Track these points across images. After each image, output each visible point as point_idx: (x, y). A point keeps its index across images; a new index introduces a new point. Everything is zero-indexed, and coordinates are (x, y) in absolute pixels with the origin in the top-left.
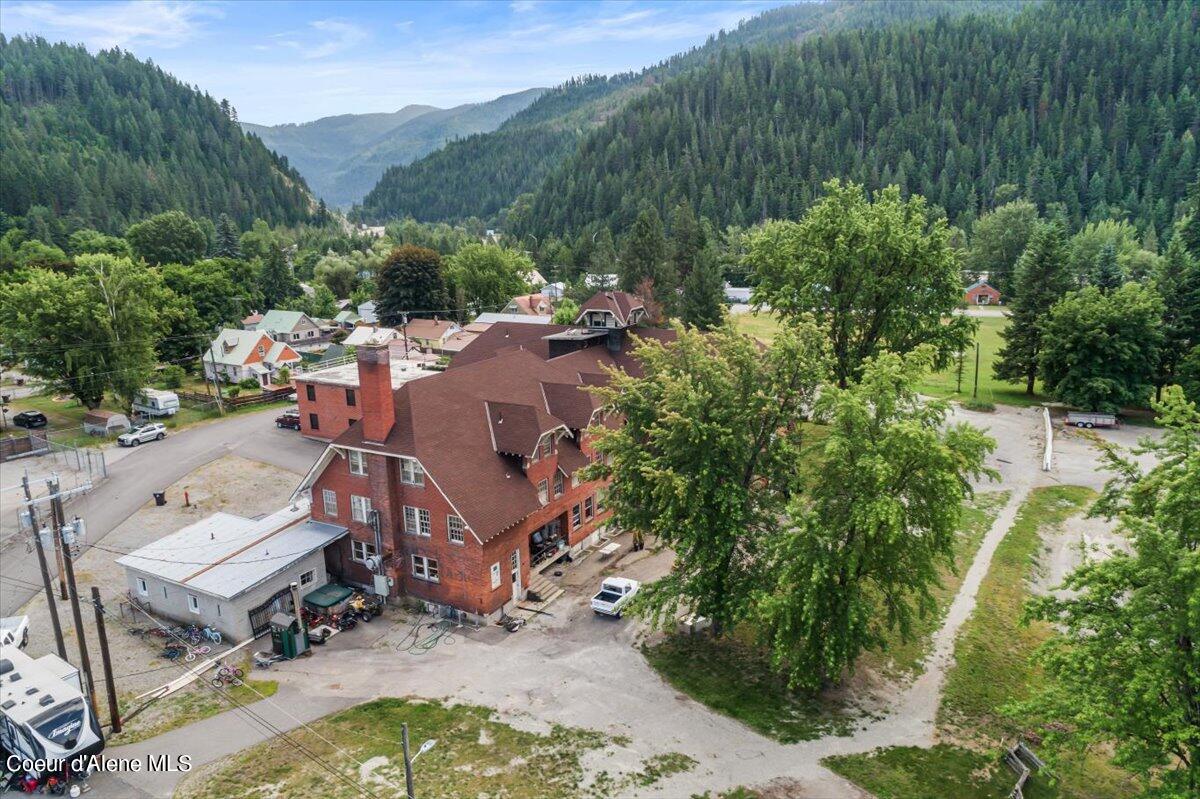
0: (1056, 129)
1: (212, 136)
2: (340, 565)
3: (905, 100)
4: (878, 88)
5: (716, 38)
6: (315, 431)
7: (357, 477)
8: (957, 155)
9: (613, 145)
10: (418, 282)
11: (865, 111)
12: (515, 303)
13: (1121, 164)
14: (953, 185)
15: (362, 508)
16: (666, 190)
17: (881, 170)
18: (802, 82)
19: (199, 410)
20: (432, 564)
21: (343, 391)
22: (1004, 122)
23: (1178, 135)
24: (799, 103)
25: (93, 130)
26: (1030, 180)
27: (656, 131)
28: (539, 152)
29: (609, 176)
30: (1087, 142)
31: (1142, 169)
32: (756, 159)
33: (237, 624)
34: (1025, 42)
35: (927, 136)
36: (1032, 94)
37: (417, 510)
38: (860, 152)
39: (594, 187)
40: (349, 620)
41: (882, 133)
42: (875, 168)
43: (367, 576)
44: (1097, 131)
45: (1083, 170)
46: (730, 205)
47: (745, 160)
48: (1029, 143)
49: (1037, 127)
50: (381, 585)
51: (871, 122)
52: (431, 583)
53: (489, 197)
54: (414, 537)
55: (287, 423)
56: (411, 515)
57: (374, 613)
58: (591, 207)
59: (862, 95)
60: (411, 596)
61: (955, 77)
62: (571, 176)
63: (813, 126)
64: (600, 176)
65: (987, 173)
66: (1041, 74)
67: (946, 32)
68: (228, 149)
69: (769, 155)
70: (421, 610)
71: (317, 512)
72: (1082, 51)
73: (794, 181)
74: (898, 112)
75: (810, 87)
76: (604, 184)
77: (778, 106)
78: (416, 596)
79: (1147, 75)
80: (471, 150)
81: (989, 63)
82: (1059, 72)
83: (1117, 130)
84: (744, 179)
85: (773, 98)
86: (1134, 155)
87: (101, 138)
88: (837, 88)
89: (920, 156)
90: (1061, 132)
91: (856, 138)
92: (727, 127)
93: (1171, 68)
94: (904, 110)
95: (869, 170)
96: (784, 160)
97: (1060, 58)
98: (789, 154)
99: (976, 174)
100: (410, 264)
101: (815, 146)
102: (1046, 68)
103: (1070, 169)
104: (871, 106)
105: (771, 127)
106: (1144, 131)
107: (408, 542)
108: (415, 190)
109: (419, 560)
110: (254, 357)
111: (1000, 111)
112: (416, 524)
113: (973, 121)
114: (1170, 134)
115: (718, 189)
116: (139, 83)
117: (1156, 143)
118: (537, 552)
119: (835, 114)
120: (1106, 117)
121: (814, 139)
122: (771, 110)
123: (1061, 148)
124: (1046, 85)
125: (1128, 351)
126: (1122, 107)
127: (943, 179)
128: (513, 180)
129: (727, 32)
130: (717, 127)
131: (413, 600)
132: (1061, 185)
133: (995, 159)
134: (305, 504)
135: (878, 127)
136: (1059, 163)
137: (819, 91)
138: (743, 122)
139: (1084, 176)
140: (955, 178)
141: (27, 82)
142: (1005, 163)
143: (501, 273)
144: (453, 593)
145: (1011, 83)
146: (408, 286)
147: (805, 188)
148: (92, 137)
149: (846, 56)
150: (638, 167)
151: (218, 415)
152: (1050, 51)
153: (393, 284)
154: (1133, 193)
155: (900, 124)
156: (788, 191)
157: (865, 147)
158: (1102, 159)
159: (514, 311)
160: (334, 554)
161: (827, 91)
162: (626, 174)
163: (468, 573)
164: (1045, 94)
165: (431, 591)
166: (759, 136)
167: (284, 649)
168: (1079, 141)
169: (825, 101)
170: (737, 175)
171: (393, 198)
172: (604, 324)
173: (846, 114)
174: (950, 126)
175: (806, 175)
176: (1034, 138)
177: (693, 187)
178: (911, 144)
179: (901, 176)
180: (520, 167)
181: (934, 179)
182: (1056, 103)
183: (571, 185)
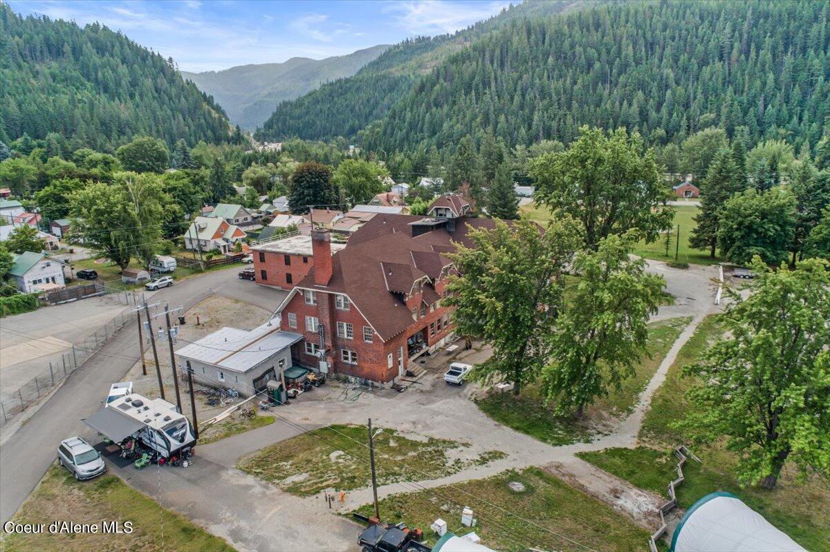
0: (743, 75)
1: (163, 82)
2: (299, 355)
3: (638, 55)
4: (620, 48)
6: (265, 281)
7: (310, 306)
8: (674, 94)
9: (437, 87)
10: (316, 185)
11: (611, 63)
12: (377, 198)
13: (787, 100)
14: (671, 114)
15: (312, 324)
16: (473, 119)
17: (621, 104)
18: (567, 43)
19: (188, 268)
20: (353, 354)
21: (283, 256)
22: (706, 71)
24: (565, 58)
25: (83, 79)
26: (724, 110)
27: (466, 77)
28: (384, 91)
29: (434, 109)
30: (764, 84)
31: (801, 103)
32: (535, 97)
33: (246, 387)
34: (722, 14)
35: (653, 80)
36: (726, 50)
37: (345, 324)
38: (607, 92)
39: (423, 119)
40: (308, 385)
41: (622, 79)
42: (617, 103)
43: (314, 362)
44: (771, 76)
45: (761, 103)
46: (517, 128)
47: (528, 97)
48: (724, 84)
49: (730, 74)
50: (324, 367)
51: (615, 71)
52: (352, 366)
53: (351, 122)
54: (343, 339)
55: (246, 276)
56: (341, 326)
57: (321, 383)
58: (422, 131)
59: (608, 52)
60: (340, 372)
61: (673, 39)
62: (408, 109)
63: (574, 74)
64: (428, 108)
65: (694, 106)
66: (733, 36)
67: (668, 7)
68: (174, 91)
69: (544, 94)
70: (346, 381)
71: (284, 326)
72: (762, 21)
73: (562, 112)
74: (633, 64)
75: (572, 46)
76: (431, 114)
77: (551, 60)
78: (344, 373)
79: (806, 37)
80: (338, 89)
81: (697, 29)
82: (745, 36)
83: (785, 76)
84: (527, 111)
85: (546, 55)
86: (796, 93)
87: (88, 85)
88: (591, 47)
89: (648, 94)
90: (747, 77)
91: (604, 82)
92: (515, 75)
93: (823, 34)
94: (638, 62)
95: (613, 104)
96: (555, 97)
97: (746, 26)
98: (558, 94)
99: (687, 106)
100: (310, 173)
101: (576, 88)
102: (737, 33)
103: (752, 103)
104: (614, 60)
105: (546, 74)
106: (803, 76)
107: (339, 342)
108: (299, 118)
109: (345, 353)
110: (218, 235)
111: (704, 62)
112: (344, 332)
113: (685, 70)
114: (821, 78)
115: (509, 117)
116: (113, 47)
117: (812, 84)
118: (411, 350)
119: (590, 65)
120: (777, 66)
121: (575, 83)
122: (546, 63)
123: (746, 89)
124: (736, 45)
125: (772, 230)
126: (788, 60)
127: (664, 110)
128: (367, 110)
130: (508, 74)
131: (342, 376)
132: (745, 113)
133: (699, 96)
134: (276, 322)
135: (619, 74)
136: (744, 98)
137: (578, 49)
138: (527, 70)
139: (761, 108)
140: (672, 109)
141: (38, 47)
142: (706, 99)
143: (368, 178)
144: (366, 370)
145: (712, 44)
146: (309, 187)
147: (569, 117)
148: (82, 84)
149: (597, 26)
150: (454, 103)
151: (201, 271)
152: (740, 20)
153: (300, 186)
154: (795, 119)
155: (635, 72)
156: (557, 119)
157: (611, 88)
158: (774, 95)
159: (377, 204)
160: (296, 348)
161: (585, 51)
162: (446, 108)
163: (375, 359)
164: (735, 50)
165: (353, 371)
166: (537, 81)
167: (275, 399)
168: (758, 83)
169: (583, 56)
170: (522, 107)
171: (284, 124)
172: (445, 215)
173: (597, 65)
174: (669, 73)
175: (569, 108)
176: (727, 82)
177: (492, 116)
178: (642, 86)
179: (635, 108)
180: (372, 101)
181: (658, 110)
182: (743, 57)
183: (409, 115)
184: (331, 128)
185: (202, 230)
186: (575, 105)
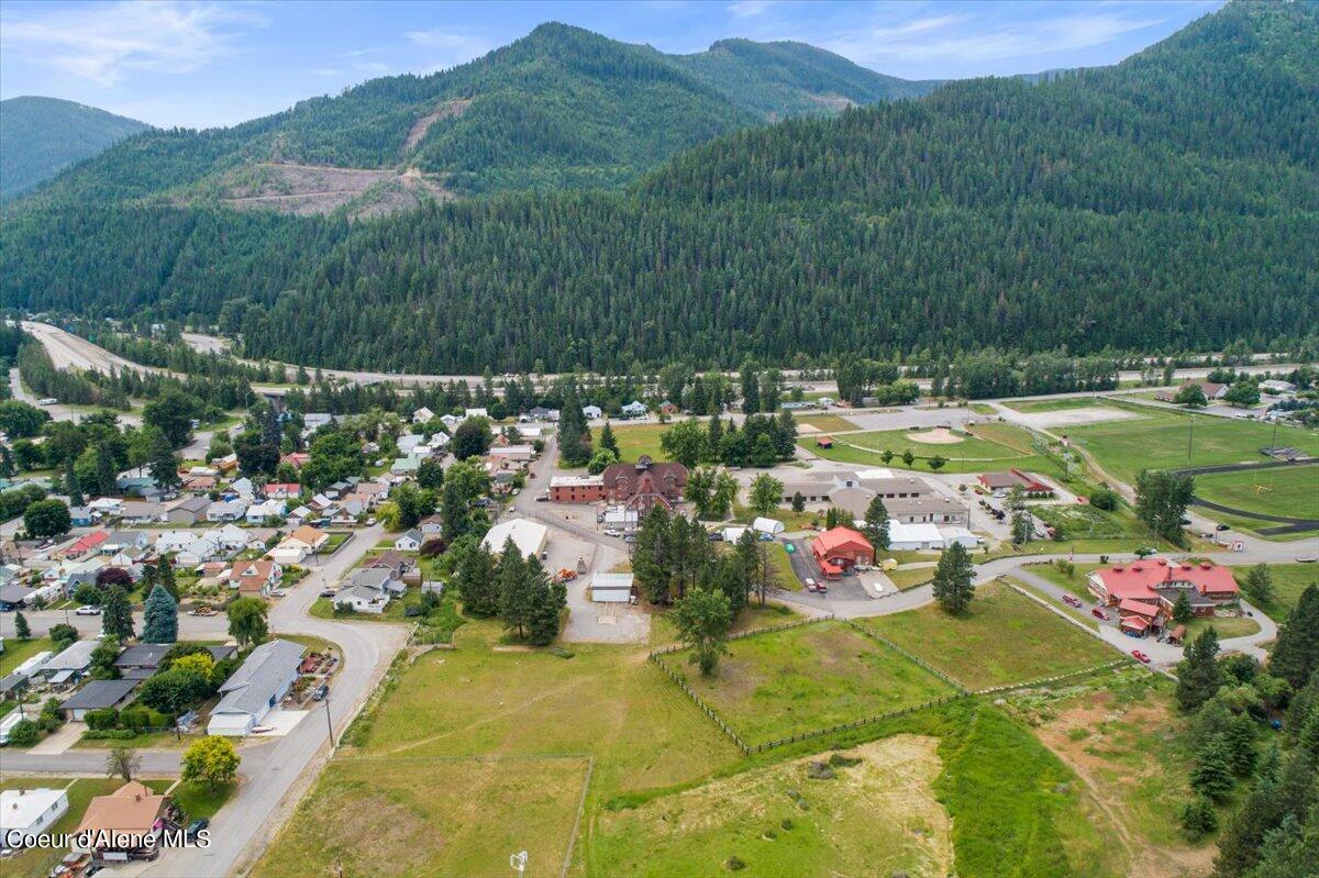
0: (668, 284)
3: (578, 259)
4: (560, 251)
8: (616, 300)
11: (555, 267)
13: (703, 307)
14: (618, 320)
17: (574, 310)
18: (507, 244)
22: (639, 278)
23: (728, 292)
30: (685, 293)
31: (713, 310)
32: (491, 300)
34: (642, 222)
35: (596, 286)
36: (651, 260)
38: (558, 296)
41: (568, 283)
42: (571, 309)
44: (689, 287)
45: (685, 310)
48: (655, 292)
49: (658, 283)
51: (560, 274)
55: (542, 499)
59: (550, 254)
61: (604, 243)
65: (635, 312)
66: (654, 246)
67: (591, 206)
69: (498, 297)
72: (674, 233)
73: (522, 317)
74: (575, 267)
77: (495, 259)
79: (709, 253)
81: (623, 235)
82: (663, 247)
83: (699, 288)
84: (485, 315)
85: (489, 254)
86: (709, 302)
88: (533, 249)
89: (595, 300)
90: (671, 286)
91: (553, 285)
94: (579, 267)
96: (511, 303)
97: (662, 236)
98: (513, 298)
99: (628, 311)
101: (528, 291)
102: (656, 243)
103: (679, 309)
104: (557, 263)
106: (711, 288)
111: (635, 270)
114: (724, 291)
117: (718, 295)
119: (535, 267)
120: (692, 278)
121: (525, 286)
122: (491, 262)
123: (672, 296)
124: (658, 255)
126: (700, 273)
127: (612, 316)
132: (676, 319)
135: (565, 278)
136: (671, 304)
137: (522, 250)
138: (474, 272)
139: (686, 315)
140: (619, 316)
145: (640, 251)
152: (657, 231)
154: (711, 325)
157: (560, 291)
158: (693, 304)
161: (528, 252)
162: (384, 307)
164: (658, 262)
169: (527, 258)
173: (543, 269)
174: (608, 278)
175: (527, 312)
176: (657, 290)
178: (588, 292)
179: (587, 314)
181: (607, 316)
182: (665, 267)
186: (533, 311)
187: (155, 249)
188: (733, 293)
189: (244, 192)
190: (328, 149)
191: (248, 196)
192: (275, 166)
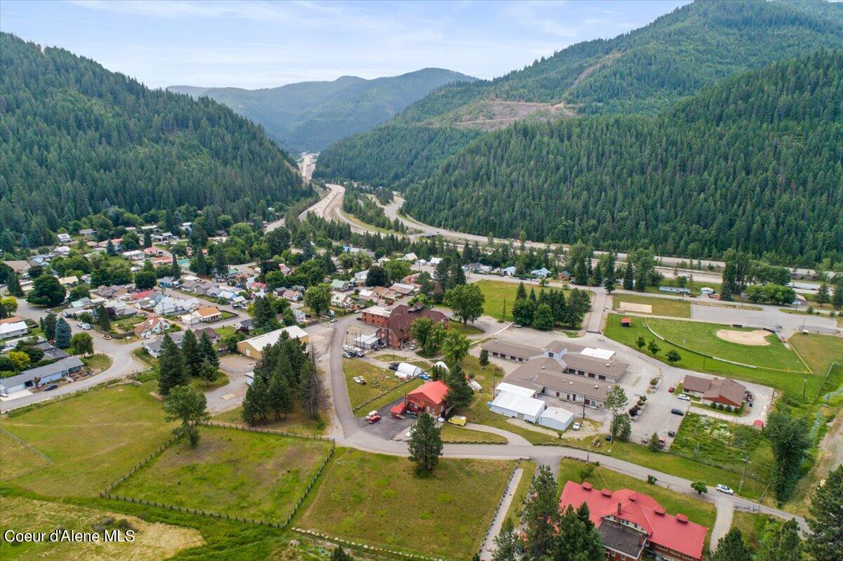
1: (254, 145)
2: (380, 342)
3: (590, 164)
4: (578, 158)
5: (539, 61)
6: (367, 322)
7: (382, 331)
8: (607, 195)
9: (457, 172)
10: (378, 276)
11: (571, 169)
12: (404, 279)
13: (675, 205)
14: (602, 210)
15: (383, 335)
16: (477, 201)
17: (573, 200)
18: (544, 152)
19: (339, 314)
21: (372, 315)
22: (630, 180)
23: (699, 194)
24: (543, 161)
25: (202, 147)
26: (634, 210)
27: (477, 167)
29: (453, 189)
30: (663, 193)
32: (518, 190)
33: (369, 347)
35: (596, 184)
36: (645, 167)
38: (566, 189)
39: (446, 195)
40: (382, 348)
41: (577, 181)
42: (570, 199)
43: (383, 344)
46: (504, 212)
47: (513, 190)
50: (385, 345)
51: (573, 175)
52: (391, 344)
53: (395, 170)
55: (359, 319)
57: (385, 347)
58: (444, 203)
59: (571, 160)
60: (388, 346)
61: (615, 153)
62: (436, 185)
63: (546, 174)
64: (449, 188)
68: (263, 153)
69: (524, 188)
70: (390, 347)
71: (376, 336)
72: (670, 147)
74: (586, 170)
75: (548, 154)
76: (451, 193)
77: (532, 163)
80: (387, 136)
82: (659, 157)
83: (676, 189)
84: (512, 199)
85: (530, 158)
86: (680, 200)
87: (205, 150)
89: (591, 194)
91: (565, 182)
92: (508, 171)
93: (703, 163)
94: (589, 169)
96: (531, 192)
97: (660, 149)
98: (533, 189)
100: (376, 271)
101: (546, 185)
104: (574, 166)
105: (527, 173)
107: (389, 339)
108: (352, 159)
109: (390, 342)
110: (344, 301)
112: (390, 337)
113: (619, 177)
114: (696, 193)
115: (500, 203)
116: (220, 118)
117: (690, 196)
118: (404, 342)
119: (557, 169)
121: (546, 181)
122: (529, 165)
127: (599, 205)
129: (546, 59)
130: (504, 169)
134: (375, 334)
135: (576, 177)
138: (516, 169)
140: (604, 206)
141: (171, 122)
144: (394, 345)
145: (638, 161)
146: (375, 277)
148: (201, 151)
151: (343, 316)
153: (371, 276)
160: (379, 340)
161: (555, 158)
162: (461, 190)
163: (396, 343)
166: (521, 178)
167: (376, 350)
168: (658, 193)
170: (509, 197)
171: (339, 163)
173: (562, 169)
174: (607, 179)
177: (489, 201)
179: (580, 204)
180: (414, 152)
181: (595, 206)
183: (436, 190)
184: (379, 172)
185: (338, 299)
187: (411, 151)
188: (702, 196)
189: (468, 117)
190: (522, 90)
191: (469, 120)
192: (491, 102)
